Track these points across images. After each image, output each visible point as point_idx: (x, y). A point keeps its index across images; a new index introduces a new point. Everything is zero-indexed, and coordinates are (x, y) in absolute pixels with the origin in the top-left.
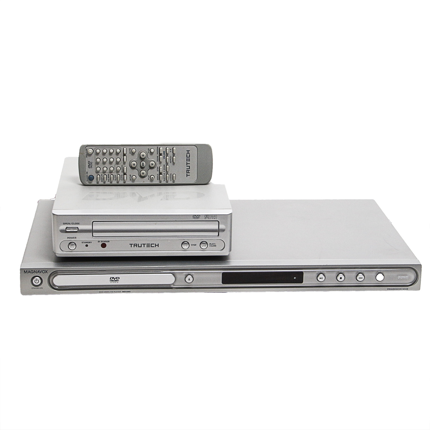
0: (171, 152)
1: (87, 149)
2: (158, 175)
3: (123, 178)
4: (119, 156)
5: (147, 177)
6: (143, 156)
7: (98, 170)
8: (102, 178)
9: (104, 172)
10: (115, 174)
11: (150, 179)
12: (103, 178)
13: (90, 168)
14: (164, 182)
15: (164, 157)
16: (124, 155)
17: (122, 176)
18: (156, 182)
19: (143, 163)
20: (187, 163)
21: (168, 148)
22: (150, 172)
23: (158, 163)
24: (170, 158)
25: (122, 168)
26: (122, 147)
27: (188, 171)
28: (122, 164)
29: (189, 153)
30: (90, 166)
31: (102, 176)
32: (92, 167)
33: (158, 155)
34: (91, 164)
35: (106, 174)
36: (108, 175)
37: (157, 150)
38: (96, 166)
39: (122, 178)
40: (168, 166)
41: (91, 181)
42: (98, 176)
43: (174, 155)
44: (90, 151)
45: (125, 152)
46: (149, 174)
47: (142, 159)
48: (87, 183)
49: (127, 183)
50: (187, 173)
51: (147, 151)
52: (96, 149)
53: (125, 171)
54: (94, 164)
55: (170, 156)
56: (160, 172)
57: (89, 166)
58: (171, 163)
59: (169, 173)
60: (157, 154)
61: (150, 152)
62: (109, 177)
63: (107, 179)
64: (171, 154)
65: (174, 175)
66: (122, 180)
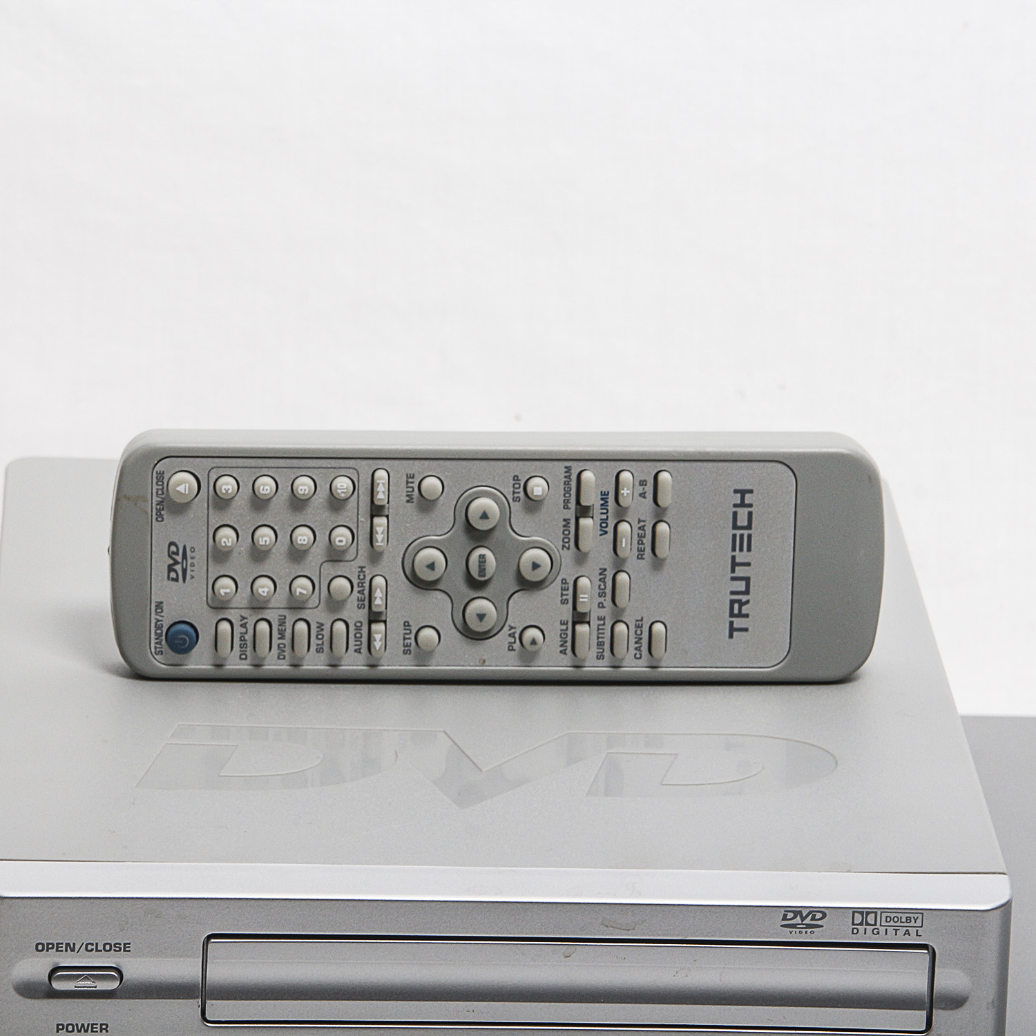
0: (643, 495)
1: (161, 476)
2: (562, 623)
3: (365, 640)
4: (348, 515)
5: (503, 639)
6: (485, 516)
7: (222, 592)
8: (242, 639)
9: (258, 605)
10: (317, 615)
11: (517, 645)
12: (249, 637)
13: (176, 580)
14: (595, 666)
15: (604, 521)
16: (376, 510)
17: (358, 628)
18: (553, 662)
19: (482, 557)
20: (733, 558)
21: (626, 476)
22: (523, 608)
23: (567, 557)
24: (636, 531)
25: (361, 584)
26: (365, 467)
27: (736, 606)
28: (362, 560)
29: (750, 506)
30: (178, 568)
31: (244, 626)
32: (189, 573)
33: (570, 514)
34: (185, 556)
35: (267, 614)
36: (282, 622)
37: (567, 483)
38: (215, 571)
39: (357, 639)
40: (623, 577)
41: (181, 656)
42: (225, 626)
43: (660, 514)
44: (181, 489)
45: (381, 496)
46: (517, 619)
47: (477, 535)
48: (158, 664)
49: (388, 667)
50: (732, 615)
51: (508, 491)
52: (213, 477)
53: (378, 601)
54: (199, 558)
55: (640, 521)
56: (580, 609)
57: (171, 569)
58: (640, 557)
59: (630, 617)
60: (566, 507)
61: (522, 495)
62: (282, 637)
63: (275, 642)
64: (641, 509)
65: (659, 628)
66: (358, 651)
